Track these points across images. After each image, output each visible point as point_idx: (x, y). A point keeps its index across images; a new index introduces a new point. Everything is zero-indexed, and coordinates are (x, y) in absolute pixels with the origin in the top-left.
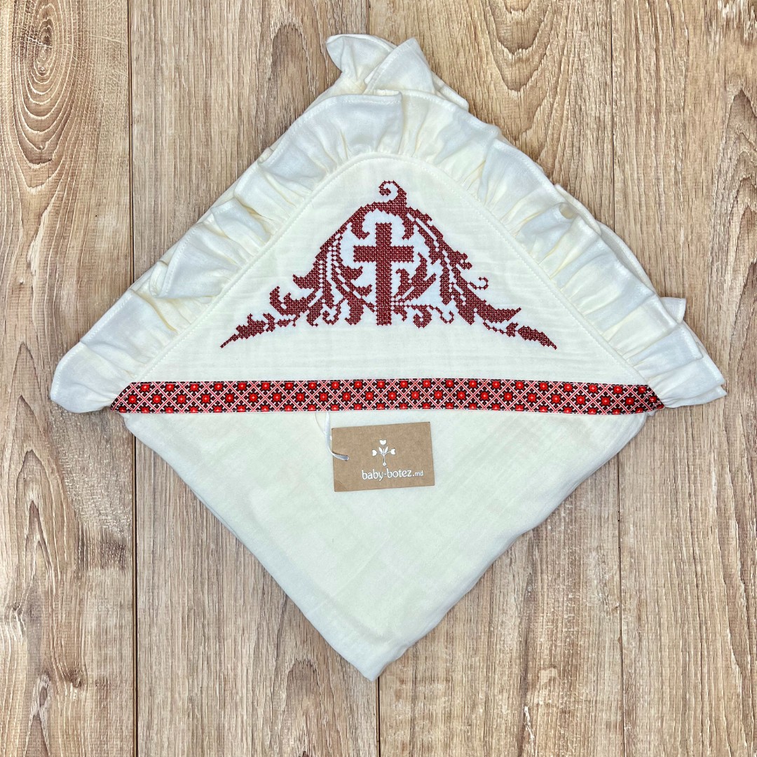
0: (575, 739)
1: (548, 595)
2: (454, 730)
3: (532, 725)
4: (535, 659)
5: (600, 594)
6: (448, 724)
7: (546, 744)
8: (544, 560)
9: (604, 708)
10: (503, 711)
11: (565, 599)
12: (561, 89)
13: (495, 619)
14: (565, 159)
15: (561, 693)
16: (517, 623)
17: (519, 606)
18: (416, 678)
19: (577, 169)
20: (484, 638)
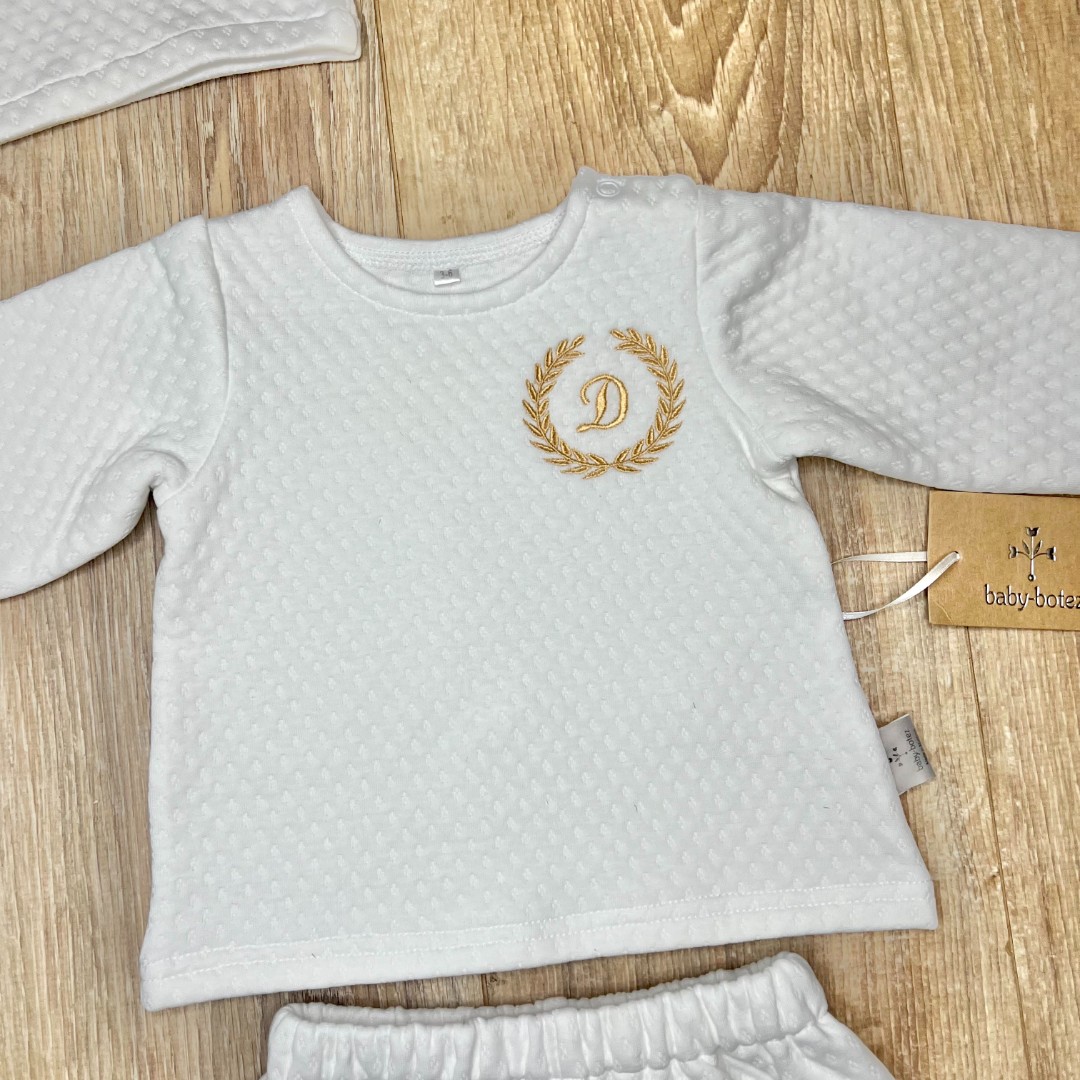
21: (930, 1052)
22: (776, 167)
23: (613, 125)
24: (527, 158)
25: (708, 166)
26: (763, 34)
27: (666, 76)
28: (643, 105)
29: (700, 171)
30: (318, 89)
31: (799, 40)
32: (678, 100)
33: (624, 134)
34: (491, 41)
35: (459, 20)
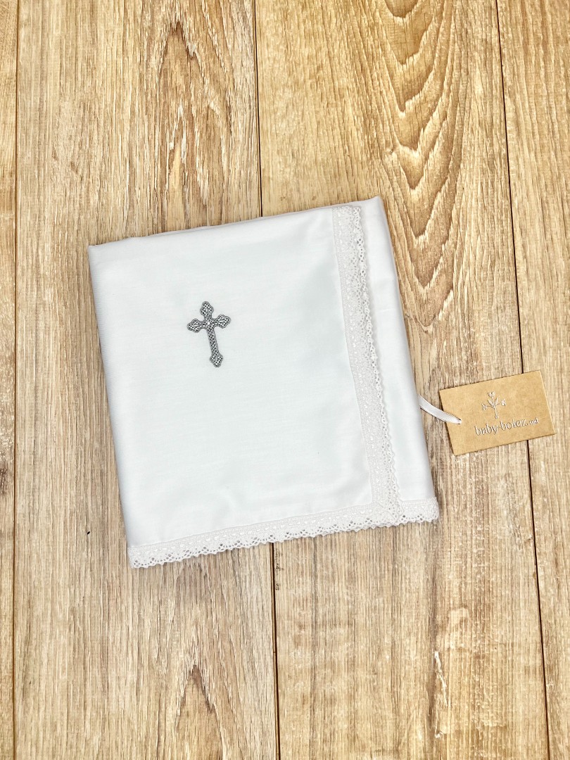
0: (491, 688)
1: (455, 528)
2: (359, 679)
3: (443, 672)
4: (444, 598)
5: (511, 526)
6: (352, 673)
7: (460, 693)
8: (449, 492)
9: (522, 652)
10: (412, 656)
11: (474, 532)
12: (446, 14)
13: (398, 555)
14: (453, 81)
15: (474, 636)
16: (423, 559)
17: (424, 541)
18: (316, 622)
19: (466, 90)
20: (388, 576)
21: (491, 624)
22: (446, 183)
23: (367, 158)
24: (324, 172)
25: (413, 179)
26: (445, 117)
27: (395, 135)
28: (383, 148)
29: (409, 183)
30: (225, 130)
31: (462, 122)
32: (400, 147)
33: (373, 163)
34: (311, 114)
35: (297, 103)
